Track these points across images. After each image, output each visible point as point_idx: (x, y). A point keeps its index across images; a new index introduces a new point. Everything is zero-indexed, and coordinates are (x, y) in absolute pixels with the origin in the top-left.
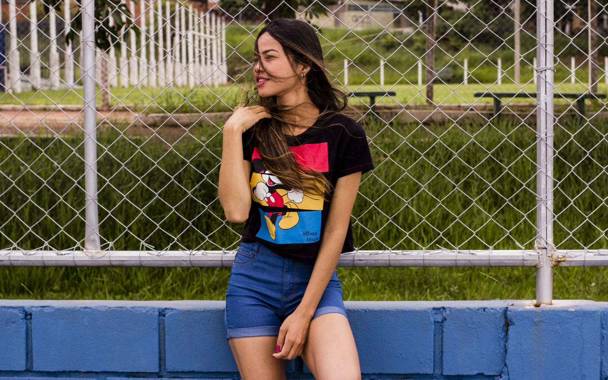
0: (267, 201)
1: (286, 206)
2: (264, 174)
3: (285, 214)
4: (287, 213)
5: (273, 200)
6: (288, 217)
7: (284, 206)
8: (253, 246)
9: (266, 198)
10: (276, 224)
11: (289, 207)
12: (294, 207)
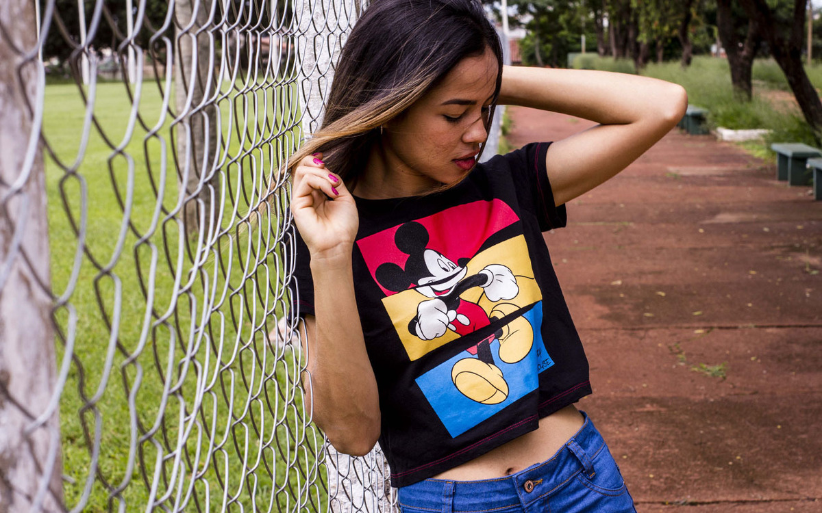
0: (454, 329)
1: (495, 317)
2: (421, 285)
3: (501, 333)
5: (464, 320)
6: (509, 335)
7: (490, 319)
9: (450, 326)
10: (495, 361)
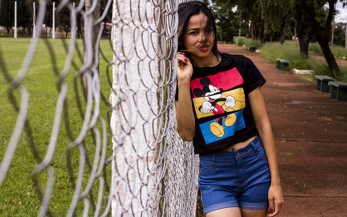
0: (213, 112)
1: (226, 111)
2: (205, 96)
3: (227, 117)
4: (228, 115)
6: (229, 118)
7: (224, 111)
8: (212, 158)
10: (223, 125)
11: (228, 111)
12: (231, 110)
